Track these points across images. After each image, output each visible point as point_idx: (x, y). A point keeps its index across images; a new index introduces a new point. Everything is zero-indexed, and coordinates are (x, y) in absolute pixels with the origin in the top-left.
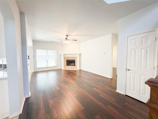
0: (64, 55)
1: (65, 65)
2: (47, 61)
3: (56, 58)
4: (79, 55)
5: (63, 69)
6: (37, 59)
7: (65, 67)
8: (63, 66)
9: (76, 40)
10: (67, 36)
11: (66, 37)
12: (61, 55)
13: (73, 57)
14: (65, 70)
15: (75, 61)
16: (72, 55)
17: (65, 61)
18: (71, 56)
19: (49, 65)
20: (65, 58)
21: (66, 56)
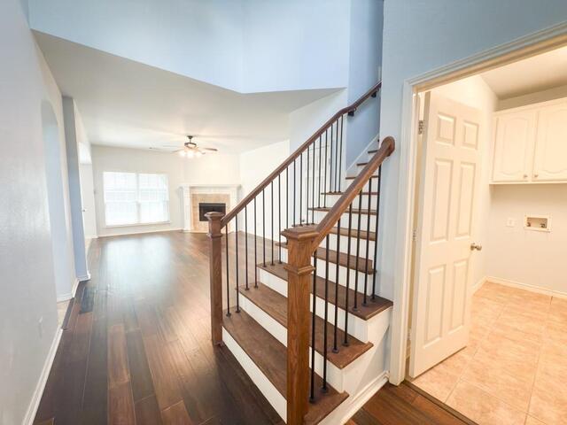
0: (192, 188)
1: (195, 220)
2: (139, 205)
3: (167, 199)
4: (235, 189)
5: (189, 229)
6: (105, 201)
7: (194, 224)
8: (190, 223)
9: (216, 150)
10: (190, 137)
11: (188, 140)
12: (181, 188)
13: (218, 196)
14: (195, 235)
15: (225, 207)
16: (215, 187)
17: (194, 207)
18: (212, 192)
19: (145, 220)
20: (194, 197)
21: (197, 192)
